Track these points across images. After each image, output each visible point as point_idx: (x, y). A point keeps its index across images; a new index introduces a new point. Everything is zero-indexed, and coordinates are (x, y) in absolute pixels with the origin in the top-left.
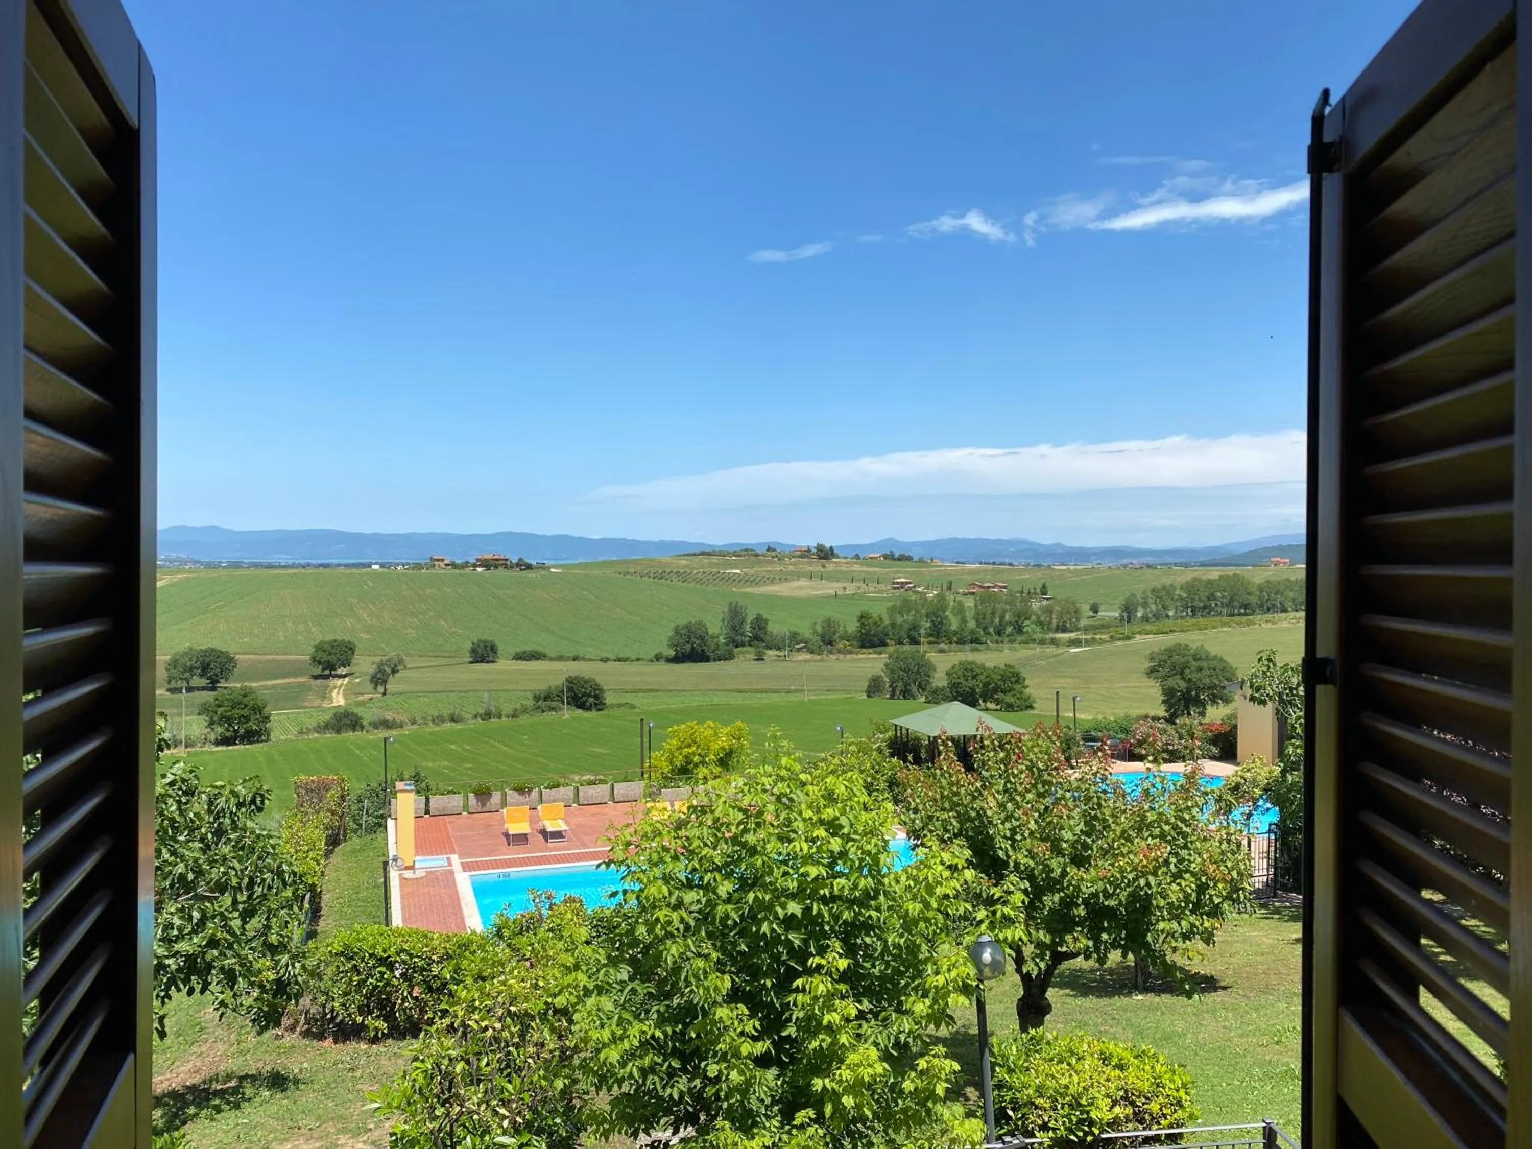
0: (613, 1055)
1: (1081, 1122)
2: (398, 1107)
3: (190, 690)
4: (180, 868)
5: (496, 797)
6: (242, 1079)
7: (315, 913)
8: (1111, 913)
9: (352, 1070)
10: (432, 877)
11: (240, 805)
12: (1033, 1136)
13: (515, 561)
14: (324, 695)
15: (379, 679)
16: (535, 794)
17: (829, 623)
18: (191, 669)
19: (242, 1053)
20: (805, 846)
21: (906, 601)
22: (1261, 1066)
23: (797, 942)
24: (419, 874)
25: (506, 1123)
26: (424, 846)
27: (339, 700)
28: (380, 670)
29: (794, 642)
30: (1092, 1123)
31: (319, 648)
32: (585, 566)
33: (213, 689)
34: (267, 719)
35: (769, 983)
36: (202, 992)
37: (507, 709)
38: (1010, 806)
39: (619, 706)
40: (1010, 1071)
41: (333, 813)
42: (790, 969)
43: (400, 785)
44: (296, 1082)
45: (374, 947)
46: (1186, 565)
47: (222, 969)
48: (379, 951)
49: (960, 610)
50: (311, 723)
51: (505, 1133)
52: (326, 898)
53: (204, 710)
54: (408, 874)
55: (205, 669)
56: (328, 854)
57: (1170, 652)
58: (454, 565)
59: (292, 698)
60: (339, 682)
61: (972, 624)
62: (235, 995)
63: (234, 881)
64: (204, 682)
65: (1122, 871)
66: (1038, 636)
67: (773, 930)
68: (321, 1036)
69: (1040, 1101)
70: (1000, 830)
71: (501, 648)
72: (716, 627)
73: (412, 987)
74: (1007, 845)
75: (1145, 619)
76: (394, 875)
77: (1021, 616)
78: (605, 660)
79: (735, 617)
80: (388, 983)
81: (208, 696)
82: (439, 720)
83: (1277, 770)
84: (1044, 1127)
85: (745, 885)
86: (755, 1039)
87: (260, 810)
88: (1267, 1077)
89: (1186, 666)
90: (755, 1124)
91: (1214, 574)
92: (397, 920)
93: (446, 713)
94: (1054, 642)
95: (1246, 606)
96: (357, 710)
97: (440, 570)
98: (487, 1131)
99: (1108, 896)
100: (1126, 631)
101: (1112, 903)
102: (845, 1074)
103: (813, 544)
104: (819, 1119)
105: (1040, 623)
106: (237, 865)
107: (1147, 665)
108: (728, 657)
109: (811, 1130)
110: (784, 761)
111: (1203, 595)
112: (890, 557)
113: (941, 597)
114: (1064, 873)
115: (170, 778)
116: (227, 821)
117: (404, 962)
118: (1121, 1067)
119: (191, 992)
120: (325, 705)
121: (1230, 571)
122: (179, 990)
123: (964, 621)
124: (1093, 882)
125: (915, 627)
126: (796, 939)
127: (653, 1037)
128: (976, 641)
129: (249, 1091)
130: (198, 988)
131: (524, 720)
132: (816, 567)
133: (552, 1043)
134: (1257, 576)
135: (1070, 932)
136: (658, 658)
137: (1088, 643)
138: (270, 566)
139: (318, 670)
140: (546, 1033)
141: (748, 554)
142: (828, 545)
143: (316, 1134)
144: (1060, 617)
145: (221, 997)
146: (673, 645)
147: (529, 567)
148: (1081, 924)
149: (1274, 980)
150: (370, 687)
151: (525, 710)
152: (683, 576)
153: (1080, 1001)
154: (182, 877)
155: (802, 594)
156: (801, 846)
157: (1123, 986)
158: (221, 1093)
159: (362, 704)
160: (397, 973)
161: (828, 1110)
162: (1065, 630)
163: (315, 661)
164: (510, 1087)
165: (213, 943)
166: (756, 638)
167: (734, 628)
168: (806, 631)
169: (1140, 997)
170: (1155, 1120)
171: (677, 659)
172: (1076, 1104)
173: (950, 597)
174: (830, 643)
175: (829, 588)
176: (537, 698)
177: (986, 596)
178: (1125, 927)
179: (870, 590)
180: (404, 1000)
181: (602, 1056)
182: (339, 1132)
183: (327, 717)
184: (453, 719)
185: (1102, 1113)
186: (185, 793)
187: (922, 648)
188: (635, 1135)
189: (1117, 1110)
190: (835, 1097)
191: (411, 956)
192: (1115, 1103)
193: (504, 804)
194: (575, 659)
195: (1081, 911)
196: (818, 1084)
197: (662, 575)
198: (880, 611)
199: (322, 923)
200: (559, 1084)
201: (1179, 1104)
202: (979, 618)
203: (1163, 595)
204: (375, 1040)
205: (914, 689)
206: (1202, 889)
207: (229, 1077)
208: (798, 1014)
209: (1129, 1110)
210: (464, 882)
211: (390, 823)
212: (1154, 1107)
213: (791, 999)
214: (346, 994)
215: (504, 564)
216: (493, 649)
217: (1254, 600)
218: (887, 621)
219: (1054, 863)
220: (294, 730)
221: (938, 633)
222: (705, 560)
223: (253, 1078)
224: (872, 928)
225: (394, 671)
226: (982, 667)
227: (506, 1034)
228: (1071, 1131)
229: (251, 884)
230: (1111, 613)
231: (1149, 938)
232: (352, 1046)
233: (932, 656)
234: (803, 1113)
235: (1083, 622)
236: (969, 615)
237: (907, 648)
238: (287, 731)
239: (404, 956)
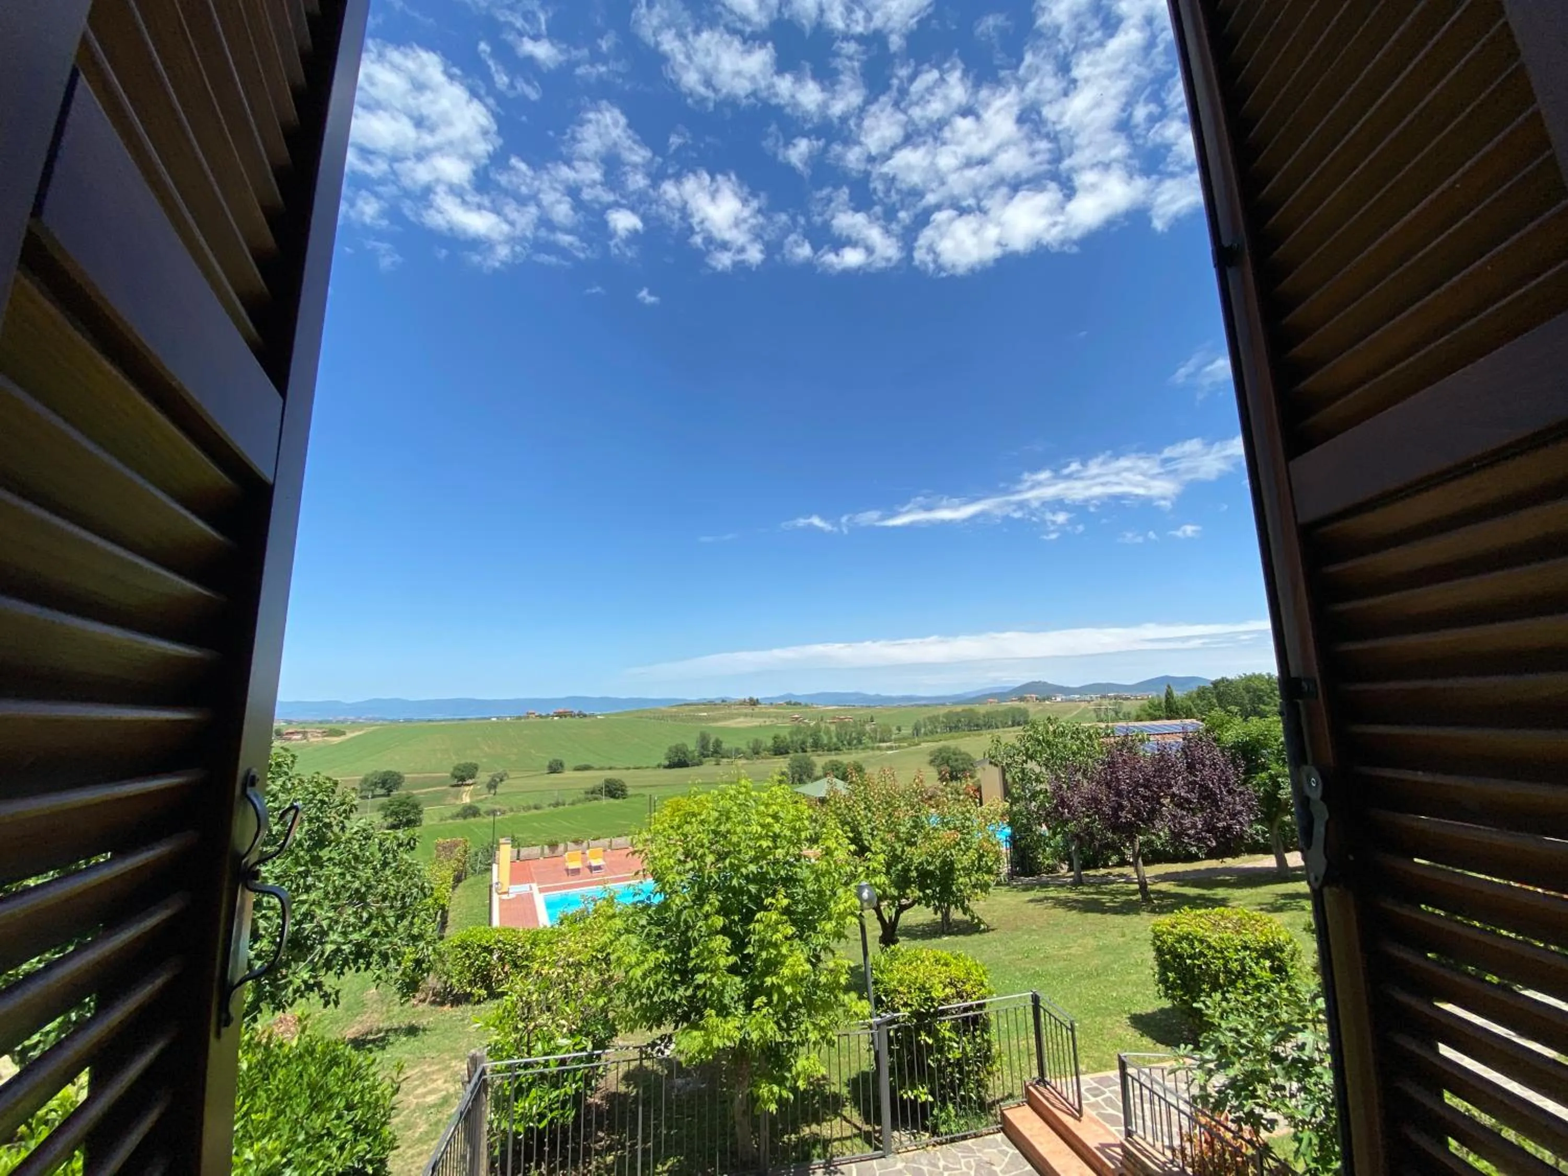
0: (638, 973)
1: (926, 1000)
2: (493, 1025)
3: (373, 797)
4: (357, 884)
5: (561, 847)
6: (387, 1031)
7: (443, 925)
8: (931, 874)
9: (463, 1020)
10: (519, 898)
11: (400, 845)
12: (898, 1011)
13: (576, 712)
14: (458, 796)
15: (492, 785)
16: (585, 844)
17: (757, 741)
18: (375, 784)
19: (390, 1018)
20: (759, 829)
21: (799, 728)
22: (1020, 971)
23: (753, 891)
24: (511, 896)
25: (565, 1030)
26: (515, 878)
27: (466, 800)
28: (493, 780)
29: (738, 752)
30: (933, 1000)
31: (456, 768)
32: (617, 714)
33: (389, 795)
34: (421, 812)
35: (736, 918)
36: (366, 970)
37: (569, 800)
38: (869, 815)
39: (636, 795)
40: (882, 972)
41: (459, 861)
42: (749, 909)
43: (502, 840)
44: (424, 1030)
45: (480, 940)
46: (944, 705)
47: (380, 952)
48: (484, 943)
49: (828, 732)
50: (448, 814)
51: (564, 1037)
52: (451, 915)
53: (382, 807)
54: (505, 897)
55: (384, 784)
56: (454, 888)
57: (940, 751)
58: (540, 716)
59: (437, 799)
60: (467, 788)
61: (835, 740)
62: (387, 971)
63: (392, 894)
64: (383, 791)
65: (936, 848)
66: (870, 745)
67: (740, 884)
68: (442, 1004)
69: (901, 989)
70: (865, 829)
71: (566, 765)
72: (692, 746)
73: (504, 965)
74: (869, 837)
75: (926, 734)
76: (496, 897)
77: (862, 733)
78: (628, 769)
79: (704, 741)
80: (489, 964)
81: (385, 800)
82: (528, 808)
83: (1007, 805)
84: (906, 1005)
85: (721, 857)
86: (728, 955)
87: (412, 849)
88: (1024, 976)
89: (949, 758)
90: (728, 1014)
91: (959, 709)
92: (496, 922)
93: (531, 803)
94: (879, 748)
95: (977, 725)
96: (478, 805)
97: (532, 719)
98: (552, 1038)
99: (929, 864)
100: (916, 740)
101: (931, 868)
102: (786, 971)
103: (747, 698)
104: (769, 1003)
105: (871, 738)
106: (394, 882)
107: (929, 758)
108: (700, 763)
109: (764, 1011)
110: (743, 782)
111: (955, 719)
112: (789, 703)
113: (817, 725)
114: (903, 851)
115: (356, 829)
116: (391, 855)
117: (500, 949)
118: (946, 964)
119: (358, 970)
120: (458, 802)
121: (967, 707)
122: (350, 969)
123: (831, 738)
124: (920, 856)
125: (804, 743)
126: (753, 888)
127: (663, 962)
128: (837, 749)
129: (392, 1039)
130: (363, 967)
131: (579, 806)
132: (748, 710)
133: (595, 977)
134: (981, 709)
135: (909, 887)
136: (659, 766)
137: (897, 748)
138: (429, 721)
139: (455, 782)
140: (592, 972)
141: (711, 704)
142: (755, 698)
143: (436, 1061)
144: (882, 733)
145: (378, 972)
146: (669, 758)
147: (585, 716)
148: (914, 882)
149: (1019, 924)
150: (486, 790)
151: (579, 801)
152: (674, 717)
153: (913, 943)
154: (357, 891)
155: (741, 725)
156: (756, 828)
157: (936, 933)
158: (373, 1041)
159: (481, 801)
160: (495, 957)
161: (775, 998)
162: (884, 741)
163: (454, 776)
164: (568, 1009)
165: (375, 934)
166: (716, 752)
167: (703, 747)
168: (744, 748)
169: (946, 938)
170: (969, 996)
171: (670, 766)
172: (922, 989)
173: (823, 725)
174: (757, 753)
175: (756, 722)
176: (587, 793)
177: (842, 724)
178: (938, 884)
179: (780, 723)
180: (499, 974)
181: (631, 974)
182: (451, 1059)
183: (459, 809)
184: (536, 808)
185: (938, 993)
186: (365, 839)
187: (808, 754)
188: (650, 1029)
189: (947, 990)
190: (779, 988)
191: (504, 944)
192: (945, 986)
193: (566, 850)
194: (610, 768)
195: (914, 874)
196: (769, 981)
197: (662, 718)
198: (785, 734)
199: (448, 931)
200: (601, 1002)
201: (982, 984)
202: (838, 736)
203: (933, 720)
204: (479, 1002)
205: (804, 777)
206: (981, 857)
207: (379, 1031)
208: (754, 938)
209: (954, 991)
210: (540, 900)
211: (495, 866)
212: (968, 987)
213: (751, 927)
214: (461, 973)
215: (572, 715)
216: (561, 765)
217: (981, 722)
218: (789, 739)
219: (897, 845)
220: (437, 818)
221: (817, 745)
222: (687, 708)
223: (396, 1030)
224: (797, 880)
225: (501, 780)
226: (841, 763)
227: (566, 975)
228: (921, 1006)
229: (403, 897)
230: (907, 731)
231: (954, 888)
232: (463, 1007)
233: (815, 758)
234: (759, 999)
235: (893, 737)
236: (833, 734)
237: (801, 754)
238: (432, 820)
239: (500, 945)
